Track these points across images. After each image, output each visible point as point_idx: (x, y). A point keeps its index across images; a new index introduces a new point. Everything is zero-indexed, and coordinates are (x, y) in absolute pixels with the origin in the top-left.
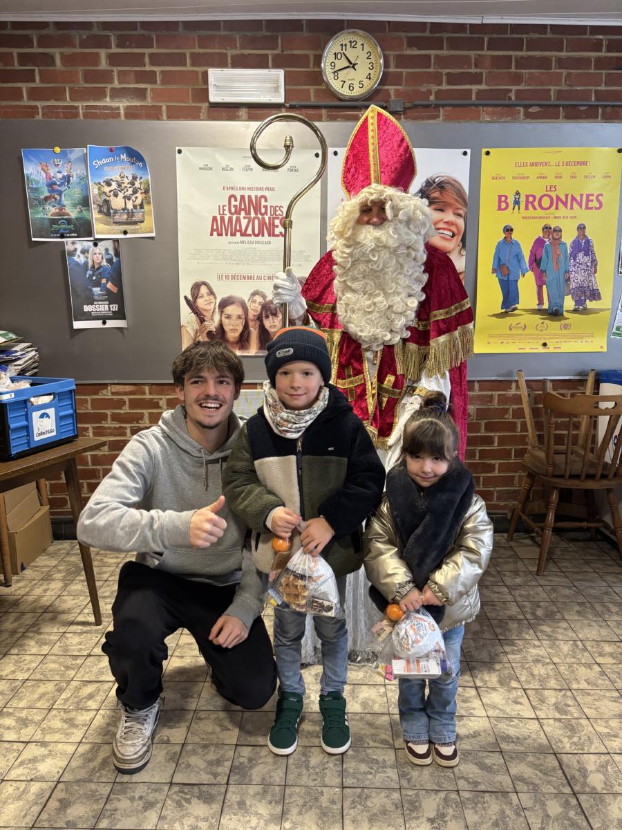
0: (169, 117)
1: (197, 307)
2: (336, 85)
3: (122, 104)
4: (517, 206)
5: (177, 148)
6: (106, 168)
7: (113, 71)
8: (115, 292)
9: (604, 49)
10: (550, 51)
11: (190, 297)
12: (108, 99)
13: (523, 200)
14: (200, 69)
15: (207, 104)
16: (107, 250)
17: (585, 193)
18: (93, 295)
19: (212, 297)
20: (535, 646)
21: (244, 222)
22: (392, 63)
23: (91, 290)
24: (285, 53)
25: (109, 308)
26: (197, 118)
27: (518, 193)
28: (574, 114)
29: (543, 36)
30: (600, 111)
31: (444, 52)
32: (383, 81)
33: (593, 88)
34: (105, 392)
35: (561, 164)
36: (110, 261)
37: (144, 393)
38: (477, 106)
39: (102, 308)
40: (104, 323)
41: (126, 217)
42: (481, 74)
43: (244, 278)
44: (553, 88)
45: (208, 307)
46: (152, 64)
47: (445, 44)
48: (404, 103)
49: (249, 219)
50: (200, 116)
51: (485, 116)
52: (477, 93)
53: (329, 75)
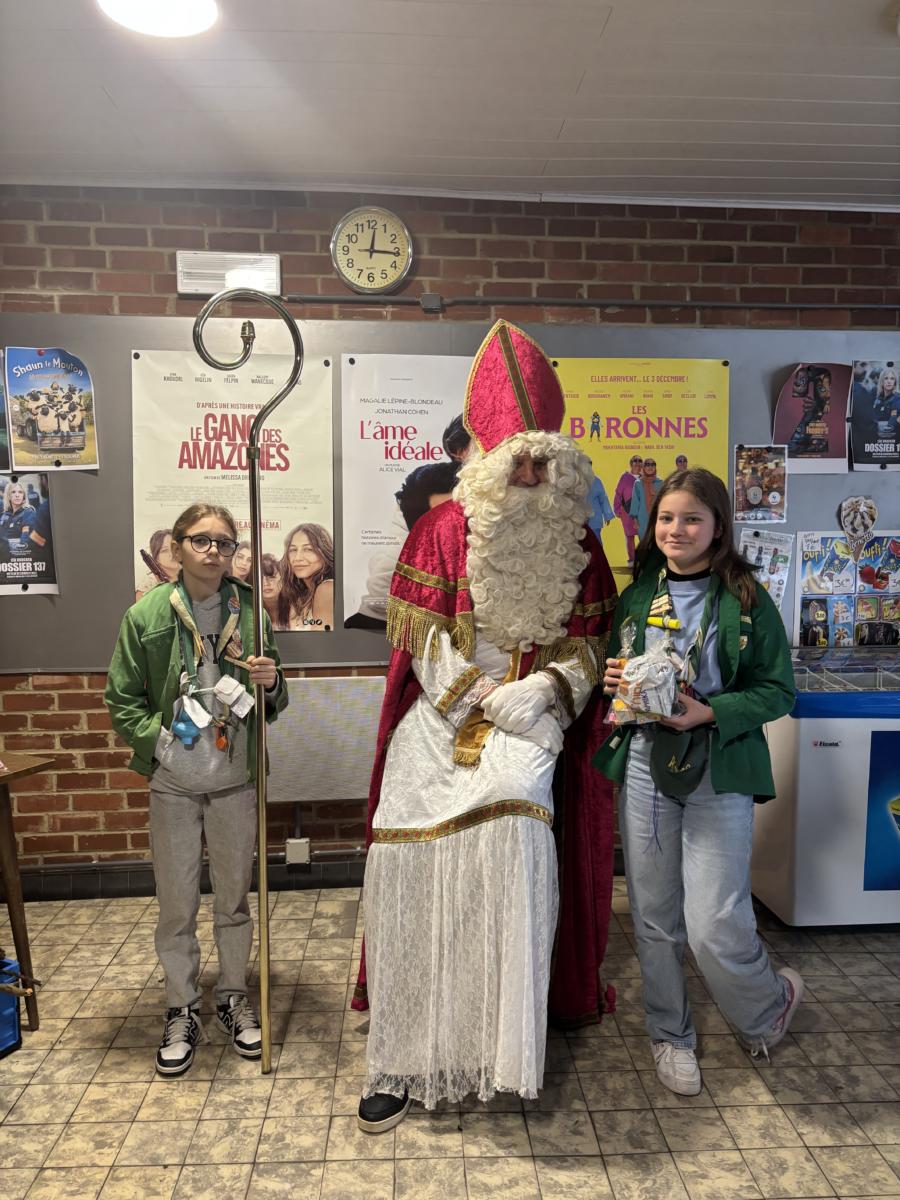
0: (124, 311)
1: (159, 566)
2: (350, 275)
3: (56, 294)
4: (595, 433)
5: (134, 352)
6: (32, 377)
7: (44, 250)
8: (42, 544)
9: (699, 236)
10: (630, 237)
11: (148, 551)
12: (37, 286)
13: (603, 423)
14: (167, 251)
15: (176, 296)
16: (31, 487)
17: (684, 416)
18: (9, 549)
20: (615, 1046)
21: (226, 451)
22: (425, 248)
23: (7, 543)
24: (282, 232)
25: (33, 567)
26: (161, 312)
27: (596, 415)
28: (663, 316)
29: (619, 219)
30: (698, 313)
31: (493, 237)
32: (415, 268)
33: (687, 285)
34: (23, 685)
35: (650, 379)
36: (34, 502)
37: (81, 686)
38: (538, 304)
39: (23, 567)
40: (25, 588)
41: (58, 442)
42: (542, 264)
44: (637, 285)
46: (100, 241)
47: (494, 226)
48: (442, 299)
49: (234, 446)
50: (165, 310)
51: (550, 317)
52: (538, 289)
53: (341, 261)
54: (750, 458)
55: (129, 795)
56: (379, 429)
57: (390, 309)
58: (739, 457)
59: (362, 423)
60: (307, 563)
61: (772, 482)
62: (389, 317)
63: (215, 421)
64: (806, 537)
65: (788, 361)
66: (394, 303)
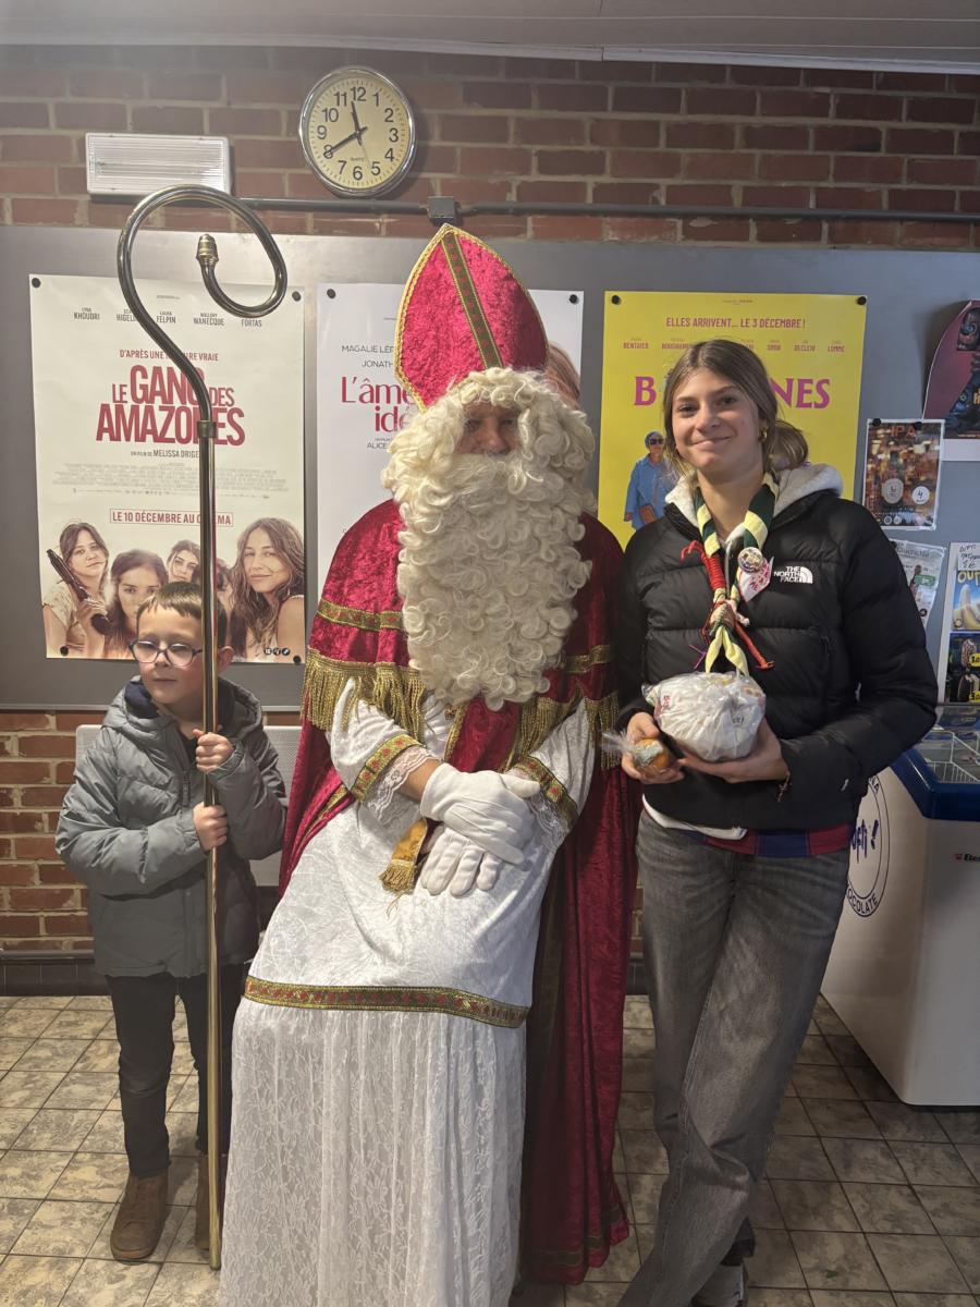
0: (17, 220)
1: (72, 571)
2: (329, 169)
5: (32, 277)
9: (832, 112)
10: (731, 113)
11: (58, 552)
14: (73, 134)
15: (86, 197)
17: (796, 378)
19: (99, 553)
21: (160, 417)
22: (436, 131)
24: (233, 107)
26: (68, 221)
28: (776, 232)
29: (715, 86)
30: (825, 226)
31: (532, 114)
32: (419, 160)
33: (812, 184)
35: (751, 323)
38: (593, 213)
42: (602, 154)
43: (161, 518)
44: (738, 185)
45: (92, 572)
47: (535, 98)
48: (457, 205)
49: (171, 410)
50: (74, 219)
51: (611, 232)
52: (595, 191)
53: (317, 148)
54: (889, 437)
55: (41, 867)
56: (368, 389)
57: (385, 219)
58: (873, 436)
59: (344, 380)
60: (268, 572)
61: (918, 473)
62: (384, 232)
63: (145, 376)
64: (962, 549)
65: (954, 296)
66: (391, 211)
